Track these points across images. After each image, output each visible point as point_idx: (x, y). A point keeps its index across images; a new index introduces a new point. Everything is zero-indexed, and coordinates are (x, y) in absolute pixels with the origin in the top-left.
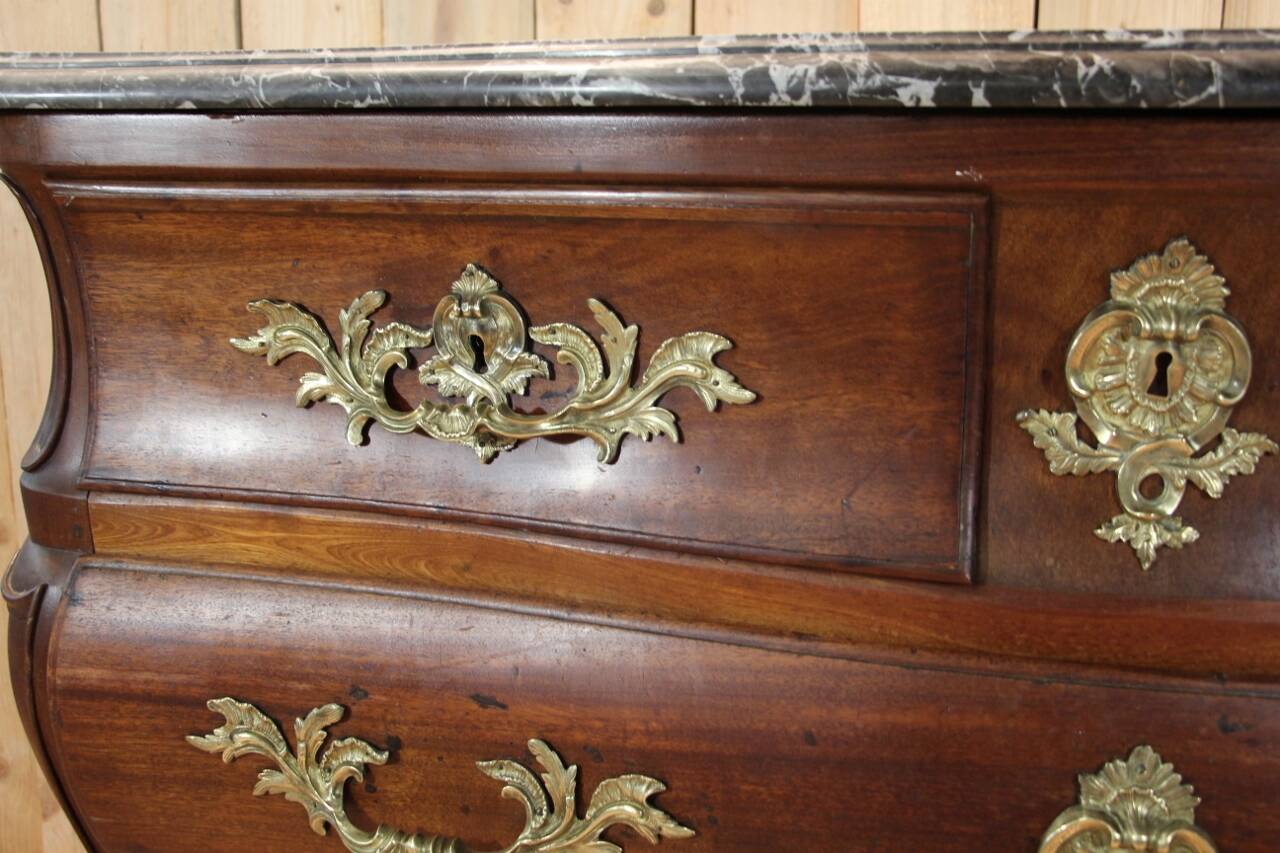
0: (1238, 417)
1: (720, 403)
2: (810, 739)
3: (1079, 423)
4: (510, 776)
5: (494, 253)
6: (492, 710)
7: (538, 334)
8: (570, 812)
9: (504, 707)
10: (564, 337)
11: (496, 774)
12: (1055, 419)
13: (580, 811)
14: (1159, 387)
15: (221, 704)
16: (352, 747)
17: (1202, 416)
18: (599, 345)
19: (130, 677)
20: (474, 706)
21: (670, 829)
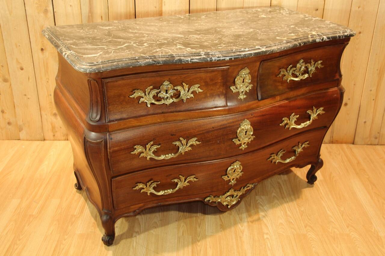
0: (250, 83)
1: (199, 92)
2: (213, 128)
3: (236, 87)
4: (177, 143)
5: (169, 79)
6: (173, 136)
7: (176, 88)
8: (185, 145)
9: (175, 135)
10: (179, 88)
11: (175, 144)
12: (234, 87)
13: (187, 145)
14: (243, 82)
15: (136, 147)
16: (155, 146)
17: (247, 84)
18: (183, 88)
19: (121, 147)
20: (171, 136)
21: (198, 143)
